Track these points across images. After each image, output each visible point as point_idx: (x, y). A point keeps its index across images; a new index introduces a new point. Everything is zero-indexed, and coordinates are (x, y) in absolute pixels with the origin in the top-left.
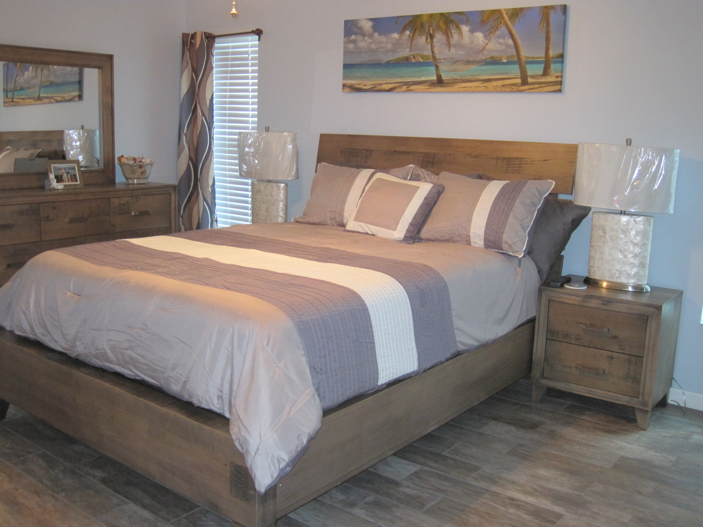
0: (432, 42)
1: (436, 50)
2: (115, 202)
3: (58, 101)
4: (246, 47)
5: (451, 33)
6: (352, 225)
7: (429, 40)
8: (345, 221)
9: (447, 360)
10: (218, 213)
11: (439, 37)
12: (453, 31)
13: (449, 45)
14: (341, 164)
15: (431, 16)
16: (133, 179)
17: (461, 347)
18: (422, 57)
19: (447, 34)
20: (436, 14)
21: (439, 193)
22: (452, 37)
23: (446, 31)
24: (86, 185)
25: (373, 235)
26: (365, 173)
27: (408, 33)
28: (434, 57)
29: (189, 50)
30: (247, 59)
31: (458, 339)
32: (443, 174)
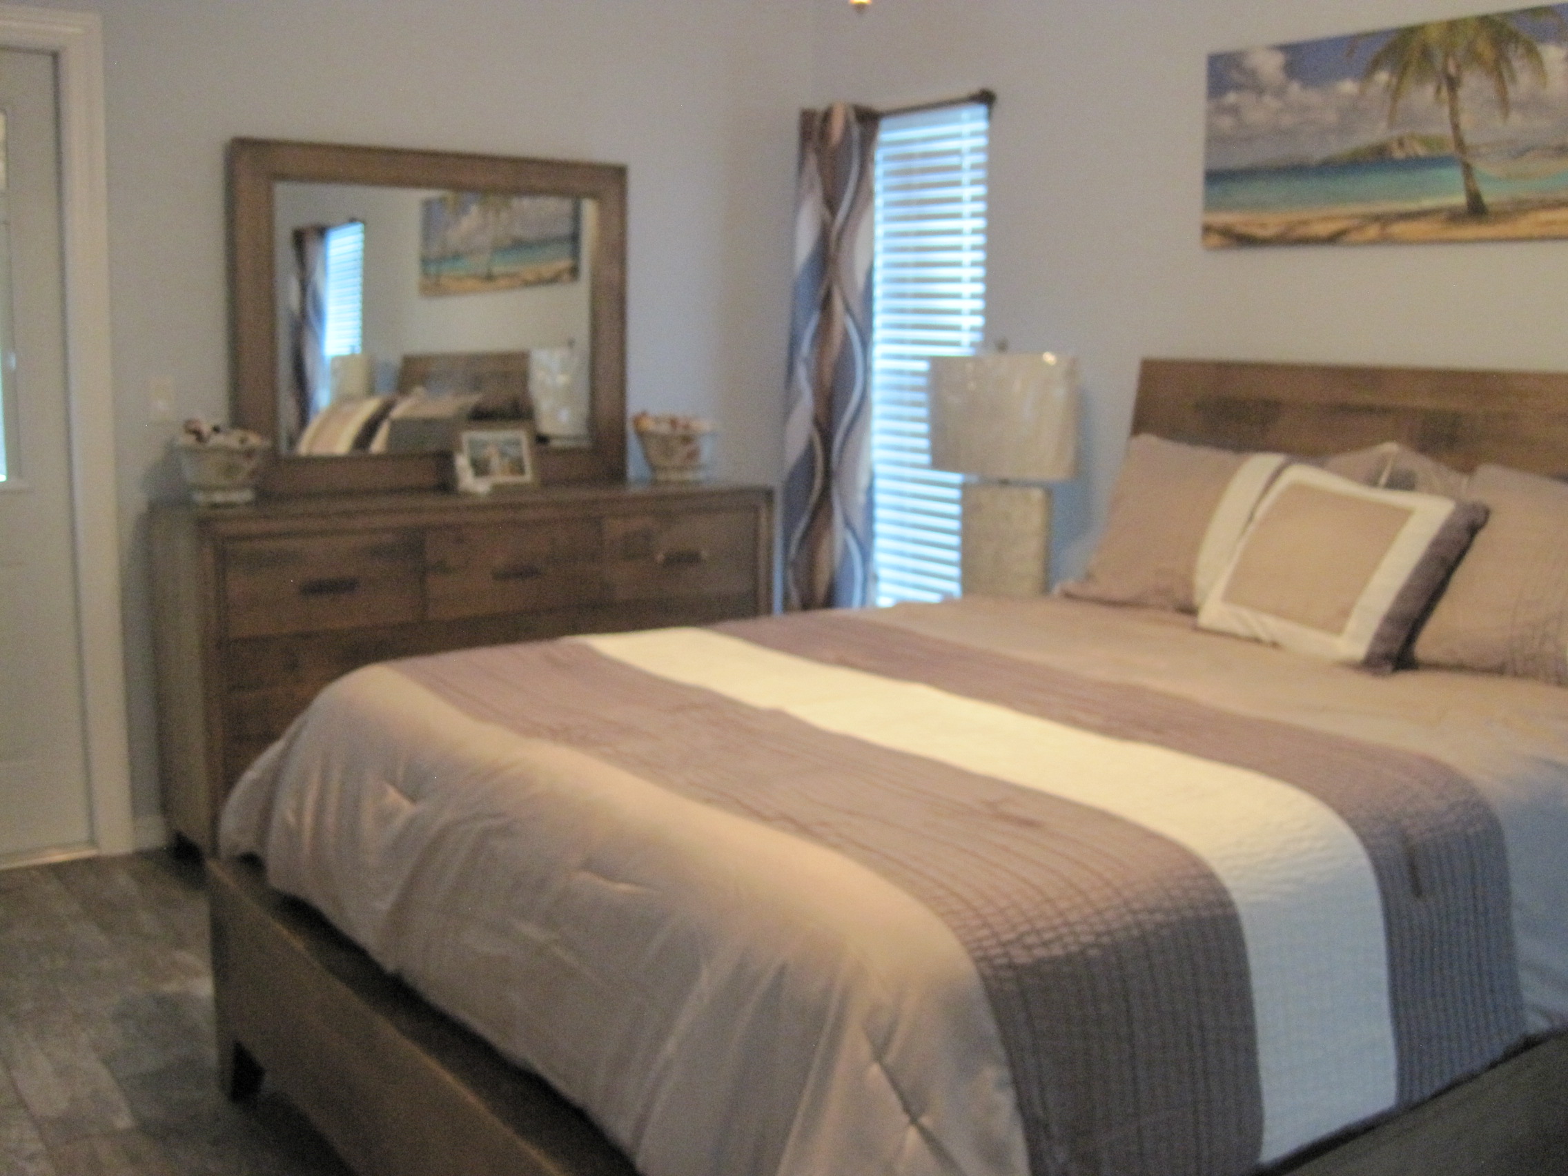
0: (1453, 98)
1: (1465, 121)
2: (616, 528)
3: (527, 284)
4: (957, 136)
5: (1511, 69)
6: (1213, 612)
7: (1445, 93)
8: (1197, 599)
9: (1493, 1065)
10: (882, 558)
11: (1475, 84)
12: (1517, 64)
13: (1504, 104)
14: (1194, 439)
15: (1453, 26)
16: (665, 469)
17: (1536, 1024)
18: (1426, 141)
19: (1498, 70)
20: (1464, 21)
21: (1473, 529)
22: (1513, 78)
23: (1497, 61)
24: (546, 483)
25: (1275, 645)
26: (1260, 465)
27: (1382, 77)
28: (1460, 144)
29: (818, 151)
30: (957, 168)
31: (1529, 997)
32: (1489, 473)
